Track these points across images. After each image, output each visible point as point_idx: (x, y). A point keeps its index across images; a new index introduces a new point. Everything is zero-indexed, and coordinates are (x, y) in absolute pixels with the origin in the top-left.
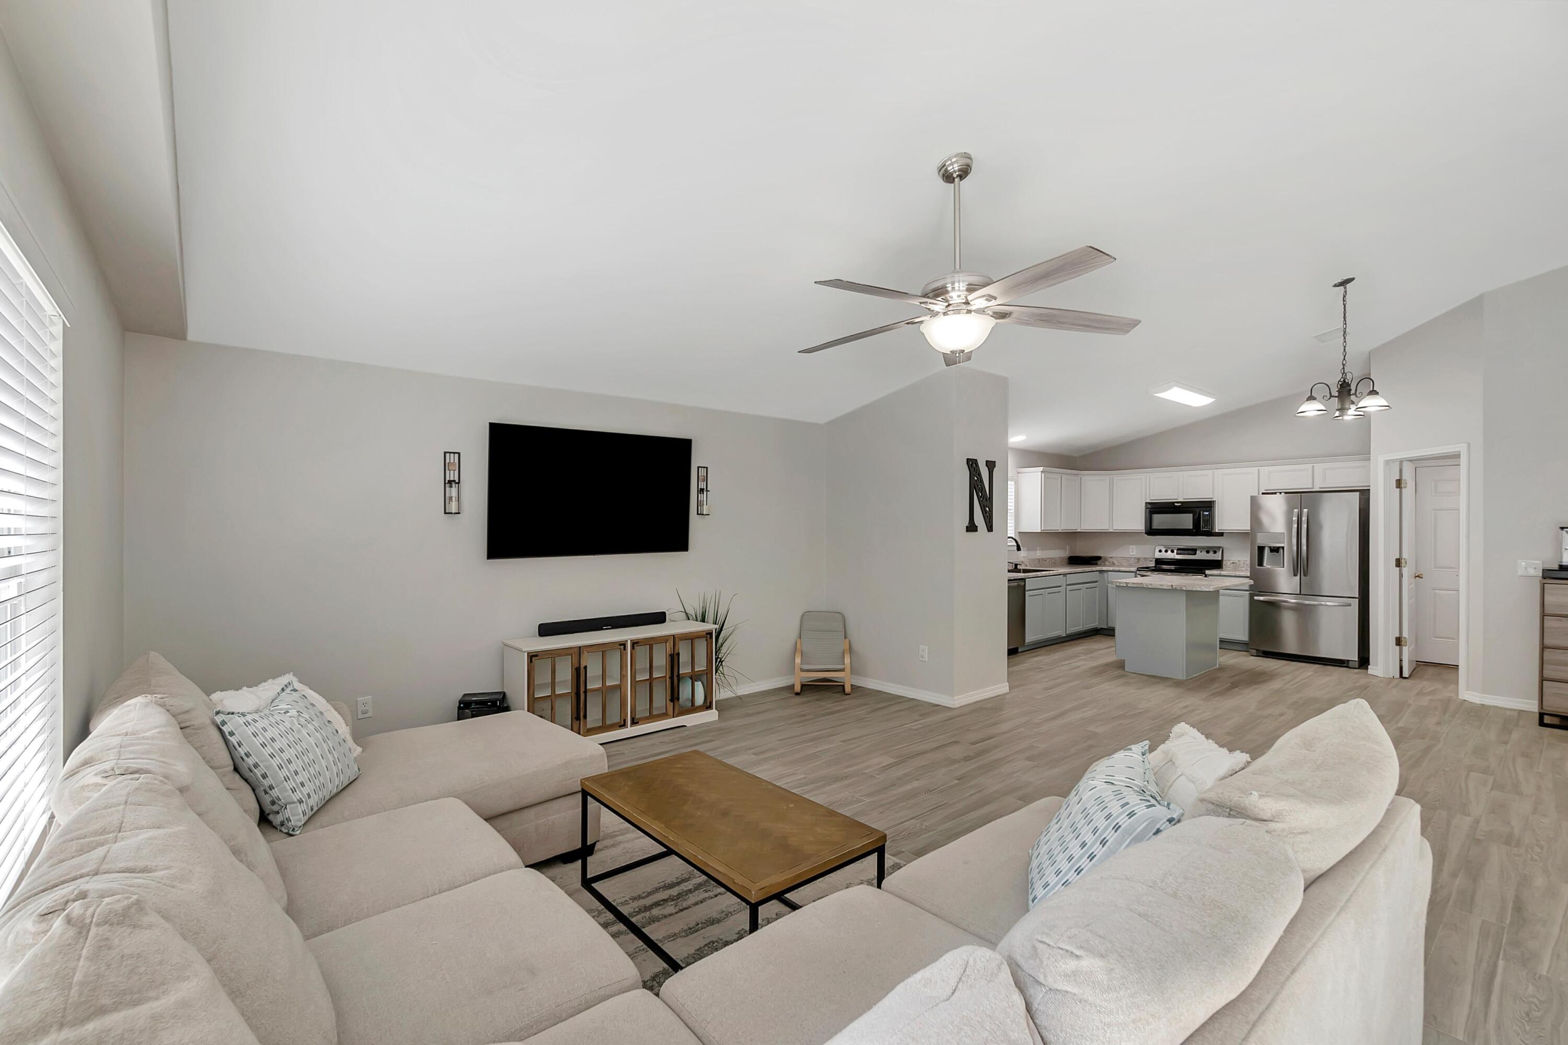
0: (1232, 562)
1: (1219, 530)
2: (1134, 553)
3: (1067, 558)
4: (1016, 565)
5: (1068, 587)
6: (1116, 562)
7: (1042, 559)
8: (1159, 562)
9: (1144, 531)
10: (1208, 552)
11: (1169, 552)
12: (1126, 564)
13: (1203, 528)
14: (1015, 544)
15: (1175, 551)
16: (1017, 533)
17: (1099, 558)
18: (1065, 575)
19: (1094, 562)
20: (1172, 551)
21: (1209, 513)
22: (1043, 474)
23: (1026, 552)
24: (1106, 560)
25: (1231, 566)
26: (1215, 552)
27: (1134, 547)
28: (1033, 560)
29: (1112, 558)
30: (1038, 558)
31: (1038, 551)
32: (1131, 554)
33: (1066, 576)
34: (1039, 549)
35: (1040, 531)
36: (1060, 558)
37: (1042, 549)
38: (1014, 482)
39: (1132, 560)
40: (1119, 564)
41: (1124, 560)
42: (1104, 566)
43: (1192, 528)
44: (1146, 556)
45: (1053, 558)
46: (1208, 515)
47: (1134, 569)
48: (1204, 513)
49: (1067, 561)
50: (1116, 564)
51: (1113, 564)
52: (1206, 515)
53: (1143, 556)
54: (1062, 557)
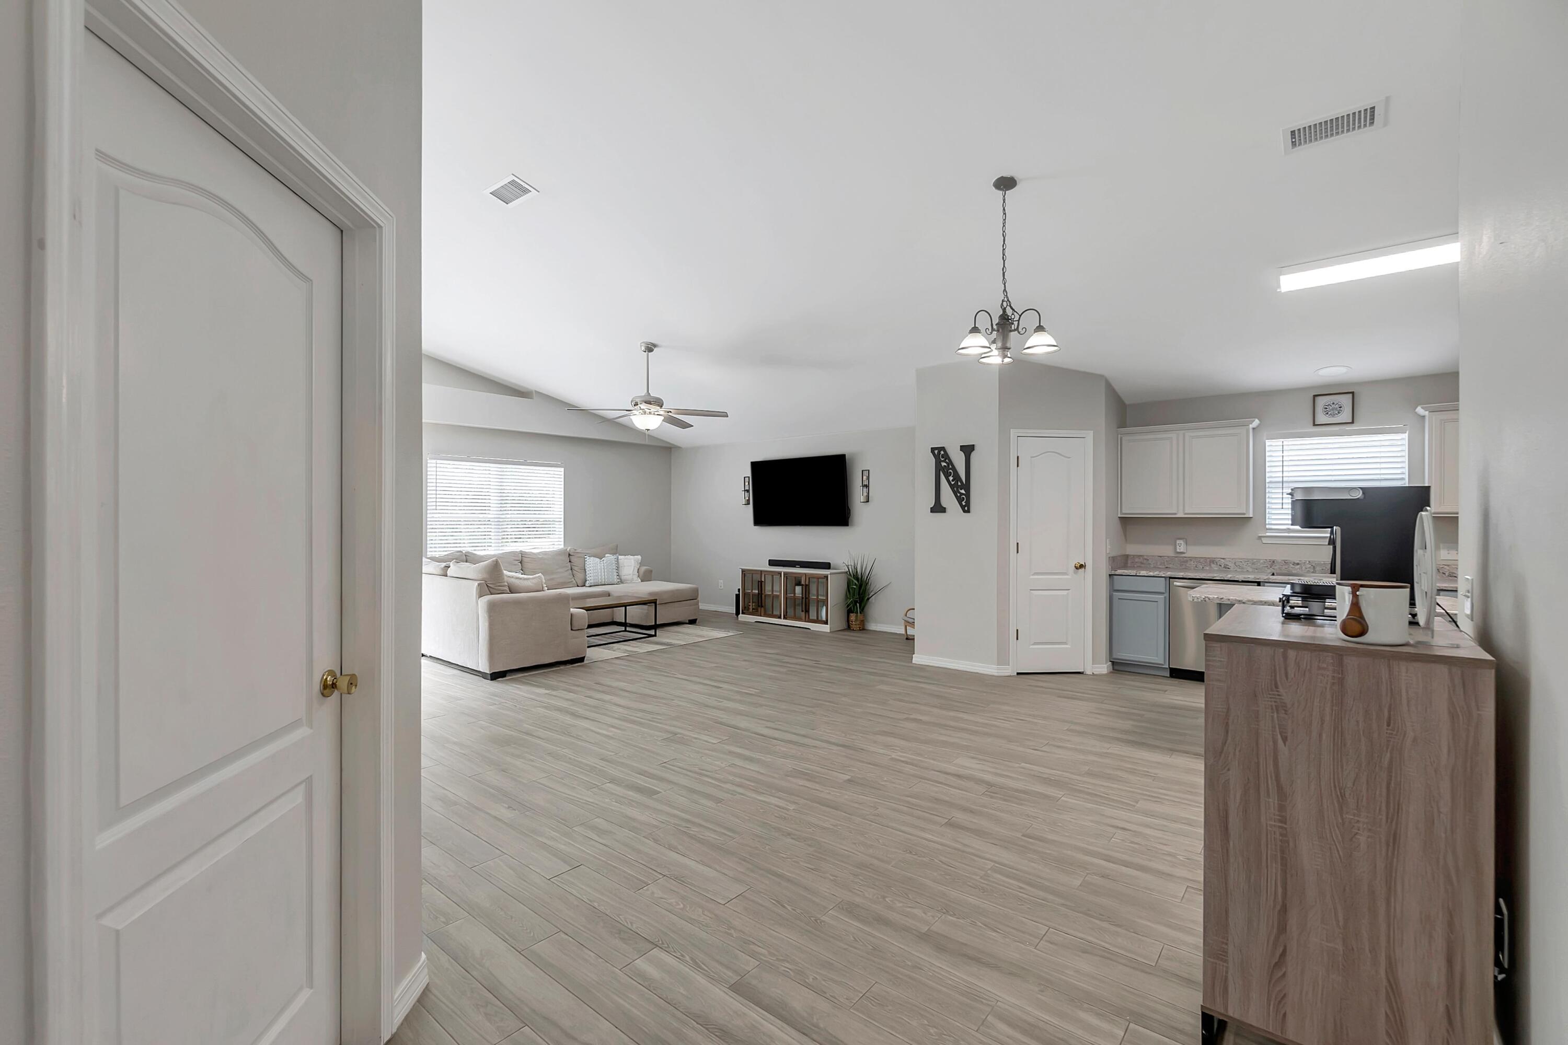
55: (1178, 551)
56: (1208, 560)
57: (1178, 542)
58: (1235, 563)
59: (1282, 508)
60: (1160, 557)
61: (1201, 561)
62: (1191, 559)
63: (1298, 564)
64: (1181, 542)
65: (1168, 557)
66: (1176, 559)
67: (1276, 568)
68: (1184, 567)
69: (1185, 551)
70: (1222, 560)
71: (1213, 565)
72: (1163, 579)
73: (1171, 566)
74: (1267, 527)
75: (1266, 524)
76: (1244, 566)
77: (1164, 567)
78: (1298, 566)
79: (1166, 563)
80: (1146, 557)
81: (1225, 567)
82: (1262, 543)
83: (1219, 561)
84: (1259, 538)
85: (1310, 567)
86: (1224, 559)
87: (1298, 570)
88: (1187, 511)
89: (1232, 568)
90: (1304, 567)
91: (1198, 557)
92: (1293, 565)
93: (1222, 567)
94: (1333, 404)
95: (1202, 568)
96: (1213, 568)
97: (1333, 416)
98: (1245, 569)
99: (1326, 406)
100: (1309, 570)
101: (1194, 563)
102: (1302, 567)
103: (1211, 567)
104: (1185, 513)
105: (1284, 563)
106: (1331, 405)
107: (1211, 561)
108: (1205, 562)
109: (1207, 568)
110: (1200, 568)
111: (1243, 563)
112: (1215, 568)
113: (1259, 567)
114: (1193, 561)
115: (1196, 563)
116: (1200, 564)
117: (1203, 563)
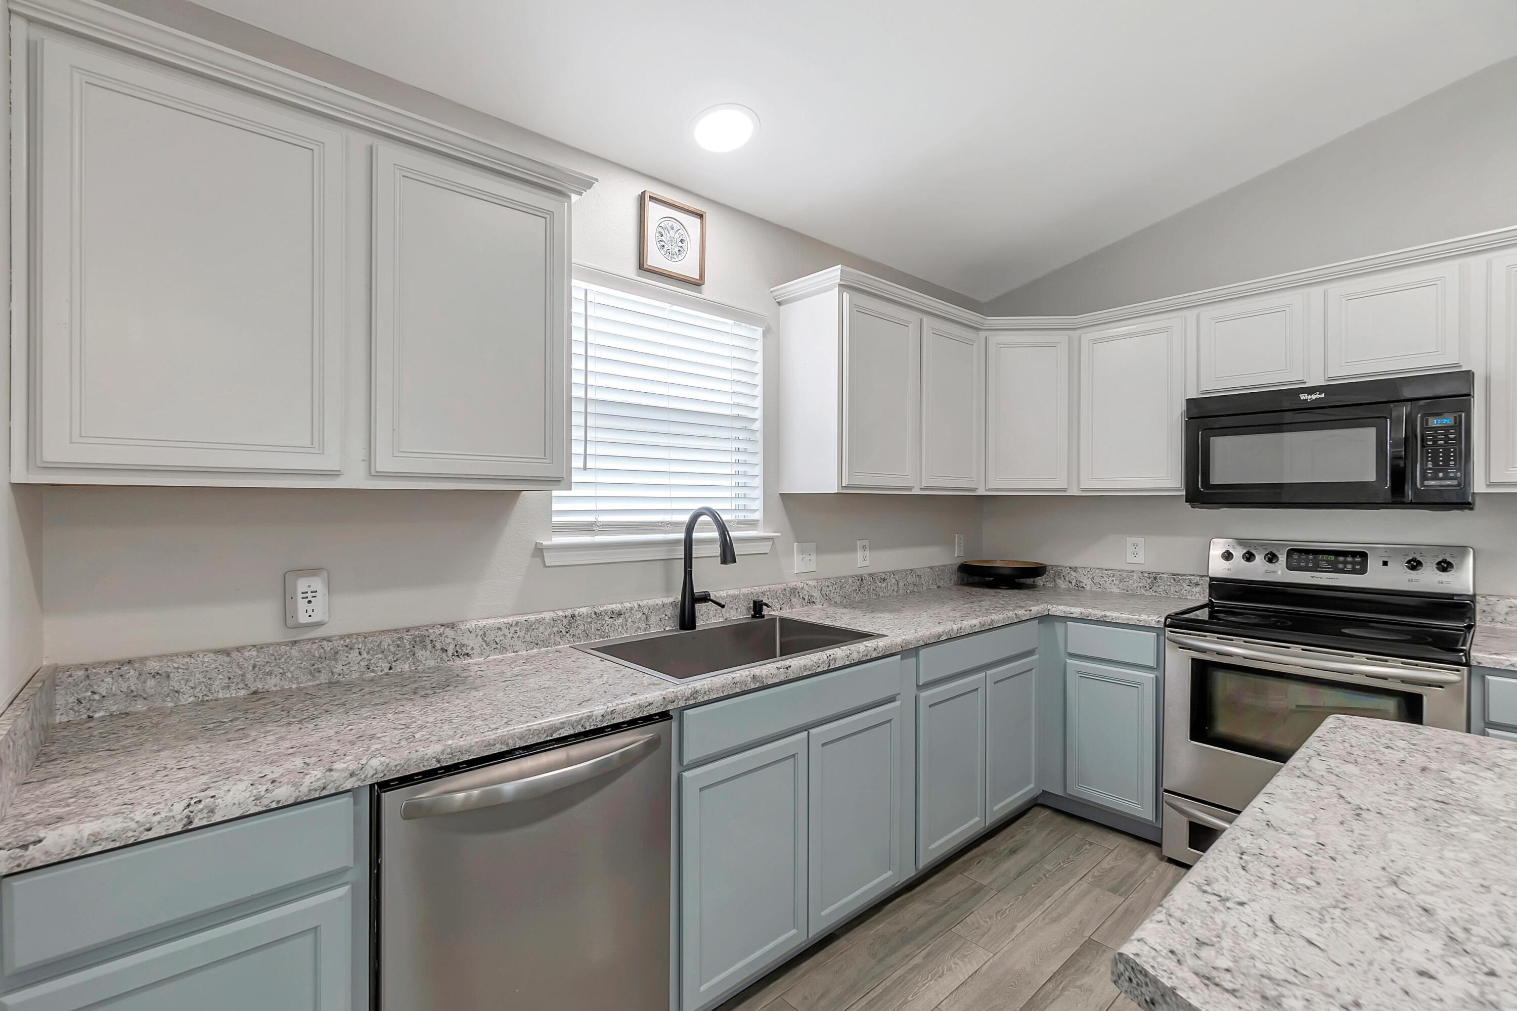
1: (1490, 485)
2: (1140, 559)
3: (957, 566)
4: (758, 607)
5: (924, 694)
6: (1087, 582)
7: (870, 575)
9: (1184, 493)
10: (1414, 565)
11: (1259, 559)
12: (1115, 590)
13: (1424, 477)
14: (715, 534)
15: (1283, 558)
16: (777, 503)
17: (1037, 571)
18: (909, 652)
19: (1029, 581)
20: (1272, 558)
21: (1457, 419)
22: (848, 295)
23: (813, 557)
24: (1058, 574)
26: (1445, 566)
27: (1140, 540)
28: (839, 582)
29: (1075, 569)
30: (859, 573)
31: (860, 554)
32: (1130, 559)
33: (917, 655)
34: (864, 547)
35: (834, 489)
36: (931, 568)
37: (874, 547)
38: (760, 330)
39: (1135, 577)
40: (1094, 589)
41: (1111, 579)
42: (1057, 594)
43: (1373, 479)
44: (1184, 575)
45: (912, 570)
46: (1446, 429)
47: (1155, 619)
48: (1424, 422)
49: (955, 577)
50: (1088, 588)
51: (1079, 587)
52: (1435, 429)
53: (1173, 574)
54: (938, 567)
55: (303, 619)
56: (407, 637)
57: (302, 585)
58: (485, 634)
59: (585, 468)
60: (227, 652)
61: (385, 645)
62: (349, 641)
63: (620, 614)
64: (317, 584)
65: (259, 648)
66: (295, 652)
68: (323, 678)
69: (326, 618)
70: (449, 632)
71: (420, 653)
72: (346, 800)
73: (272, 683)
74: (556, 519)
75: (550, 513)
76: (508, 641)
77: (242, 693)
78: (620, 621)
79: (249, 676)
80: (153, 666)
81: (457, 654)
82: (545, 566)
83: (441, 635)
84: (539, 551)
85: (640, 619)
86: (452, 626)
87: (619, 630)
88: (383, 464)
89: (477, 650)
90: (630, 620)
91: (373, 634)
92: (611, 618)
93: (450, 654)
94: (672, 228)
95: (390, 668)
96: (424, 664)
97: (670, 255)
98: (509, 648)
99: (662, 231)
100: (639, 628)
101: (360, 658)
102: (627, 621)
103: (416, 661)
104: (373, 473)
105: (594, 616)
106: (669, 228)
107: (418, 639)
108: (398, 646)
109: (406, 667)
110: (386, 670)
111: (506, 631)
112: (432, 663)
113: (542, 637)
114: (357, 651)
115: (368, 653)
116: (380, 656)
117: (392, 648)
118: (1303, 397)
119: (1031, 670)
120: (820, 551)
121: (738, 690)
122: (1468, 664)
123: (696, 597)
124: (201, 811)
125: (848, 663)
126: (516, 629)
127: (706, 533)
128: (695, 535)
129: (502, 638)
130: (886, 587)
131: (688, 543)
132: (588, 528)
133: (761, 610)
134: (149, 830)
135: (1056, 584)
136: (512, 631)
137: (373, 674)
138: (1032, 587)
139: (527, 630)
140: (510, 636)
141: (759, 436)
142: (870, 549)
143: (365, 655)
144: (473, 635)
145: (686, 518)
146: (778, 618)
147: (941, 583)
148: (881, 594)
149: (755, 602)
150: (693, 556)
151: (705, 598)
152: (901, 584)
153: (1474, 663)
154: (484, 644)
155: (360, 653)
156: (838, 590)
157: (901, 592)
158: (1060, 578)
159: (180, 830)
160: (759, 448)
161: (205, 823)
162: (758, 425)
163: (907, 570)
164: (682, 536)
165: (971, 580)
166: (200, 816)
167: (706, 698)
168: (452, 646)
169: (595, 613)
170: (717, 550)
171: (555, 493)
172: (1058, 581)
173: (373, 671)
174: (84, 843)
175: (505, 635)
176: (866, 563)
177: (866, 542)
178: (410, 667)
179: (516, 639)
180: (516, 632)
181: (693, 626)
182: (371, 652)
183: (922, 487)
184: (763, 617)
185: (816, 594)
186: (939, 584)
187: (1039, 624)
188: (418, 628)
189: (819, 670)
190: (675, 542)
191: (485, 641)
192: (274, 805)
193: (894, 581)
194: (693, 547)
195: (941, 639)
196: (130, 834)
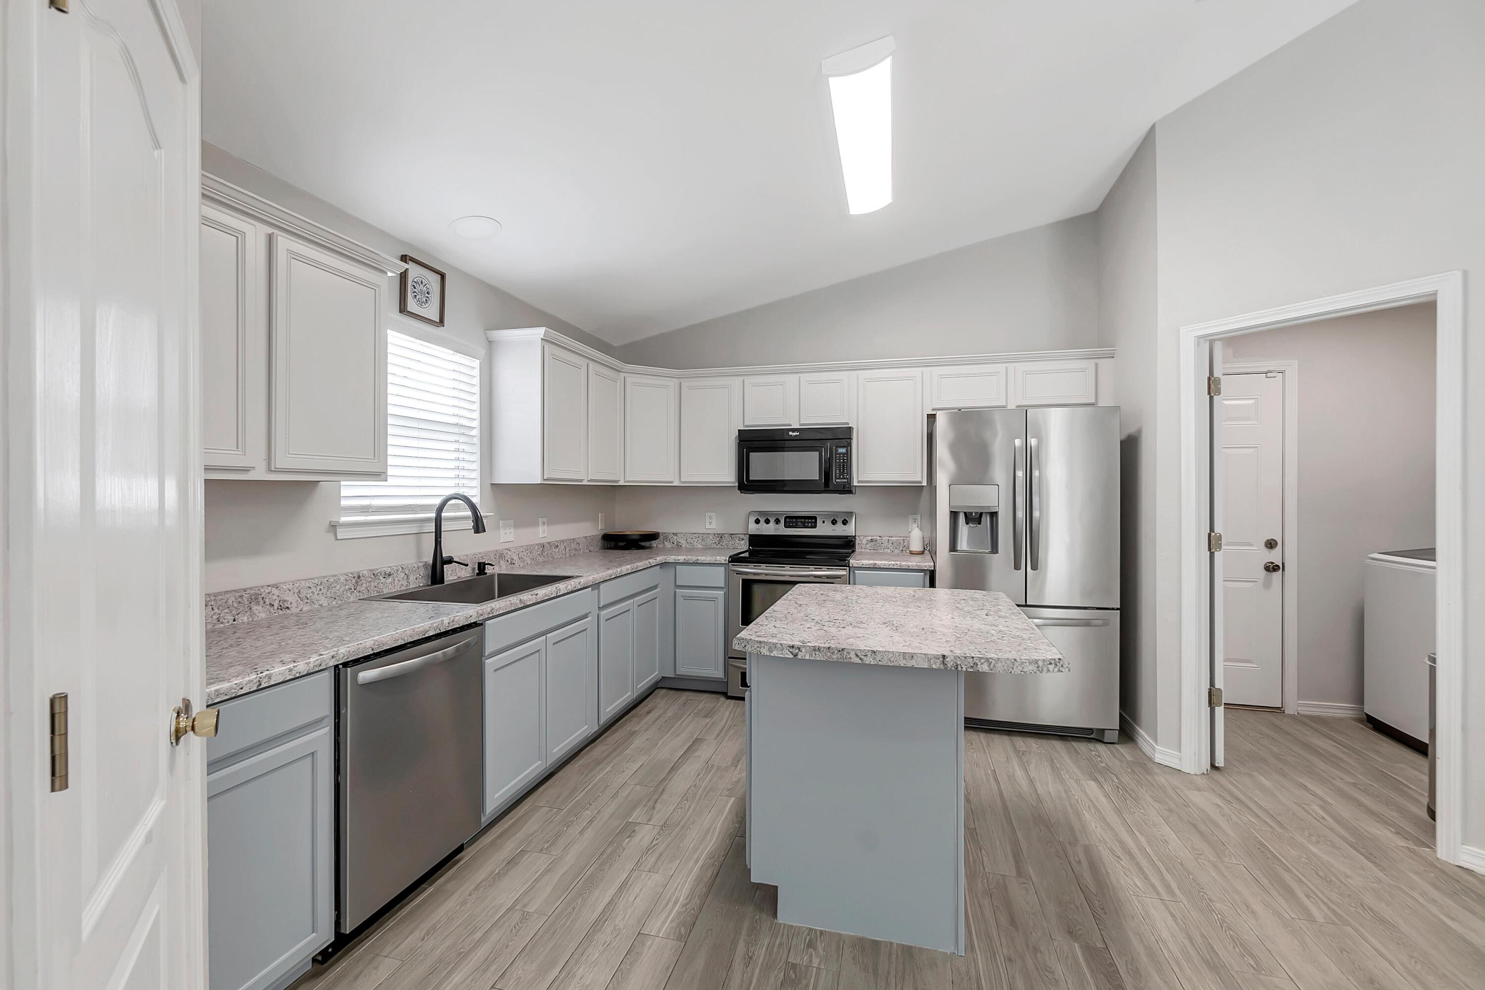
0: (870, 538)
1: (859, 482)
2: (713, 526)
3: (601, 536)
4: (482, 567)
5: (603, 613)
6: (683, 543)
7: (548, 543)
8: (755, 540)
9: (737, 485)
10: (834, 522)
11: (772, 523)
12: (700, 546)
13: (836, 478)
14: (469, 513)
15: (782, 521)
16: (489, 490)
17: (654, 536)
18: (596, 586)
19: (647, 544)
20: (777, 521)
21: (847, 451)
22: (548, 348)
23: (512, 530)
24: (666, 538)
25: (868, 546)
26: (845, 522)
27: (713, 515)
28: (529, 548)
29: (676, 534)
30: (541, 541)
31: (541, 528)
32: (708, 526)
33: (598, 588)
34: (544, 523)
35: (538, 480)
36: (585, 537)
37: (550, 523)
38: (479, 362)
39: (710, 537)
40: (688, 546)
41: (697, 539)
42: (665, 551)
43: (818, 479)
44: (737, 534)
45: (574, 539)
46: (843, 454)
47: (723, 559)
48: (836, 450)
49: (600, 544)
50: (684, 546)
51: (679, 546)
52: (840, 454)
53: (731, 534)
54: (589, 537)
56: (245, 596)
58: (299, 592)
61: (230, 602)
67: (361, 589)
70: (274, 591)
71: (256, 608)
74: (344, 503)
75: (339, 498)
78: (390, 580)
81: (281, 608)
82: (337, 539)
83: (269, 593)
84: (333, 527)
85: (403, 578)
86: (276, 586)
87: (390, 587)
88: (280, 462)
89: (293, 605)
90: (396, 579)
91: (220, 594)
92: (384, 578)
93: (276, 607)
94: (422, 283)
95: (234, 620)
96: (258, 616)
97: (421, 303)
98: (316, 602)
99: (415, 284)
100: (402, 585)
101: (213, 612)
102: (394, 580)
103: (252, 614)
104: (273, 469)
105: (373, 577)
106: (420, 283)
107: (253, 597)
108: (240, 603)
109: (246, 618)
110: (231, 622)
111: (314, 589)
112: (263, 615)
113: (338, 593)
114: (211, 607)
115: (218, 609)
116: (227, 611)
117: (235, 605)
118: (791, 433)
119: (656, 598)
120: (517, 526)
121: (513, 608)
122: (849, 566)
123: (445, 560)
124: (265, 677)
125: (566, 592)
126: (321, 587)
127: (458, 512)
128: (443, 514)
129: (311, 594)
130: (558, 552)
131: (438, 521)
132: (365, 510)
133: (484, 569)
134: (242, 688)
135: (664, 545)
136: (318, 589)
137: (222, 625)
138: (650, 547)
139: (329, 588)
140: (316, 593)
141: (476, 440)
142: (548, 524)
143: (216, 610)
144: (291, 592)
145: (437, 501)
146: (496, 574)
147: (592, 548)
148: (555, 557)
149: (479, 564)
150: (442, 530)
151: (450, 561)
152: (567, 550)
153: (851, 565)
154: (299, 599)
155: (212, 609)
156: (529, 554)
157: (567, 555)
158: (667, 541)
159: (255, 689)
160: (477, 449)
161: (267, 685)
162: (475, 432)
163: (571, 539)
164: (433, 515)
165: (609, 546)
166: (265, 680)
167: (498, 613)
168: (277, 602)
169: (374, 574)
170: (470, 524)
171: (342, 483)
172: (666, 543)
173: (222, 623)
174: (213, 696)
175: (313, 593)
176: (545, 535)
177: (545, 520)
178: (248, 619)
179: (320, 595)
180: (320, 590)
181: (442, 581)
182: (220, 608)
183: (589, 479)
184: (486, 574)
185: (516, 558)
186: (590, 549)
187: (660, 568)
188: (251, 589)
189: (552, 596)
190: (428, 520)
191: (299, 597)
192: (298, 675)
193: (563, 547)
194: (442, 523)
195: (612, 577)
196: (233, 691)
